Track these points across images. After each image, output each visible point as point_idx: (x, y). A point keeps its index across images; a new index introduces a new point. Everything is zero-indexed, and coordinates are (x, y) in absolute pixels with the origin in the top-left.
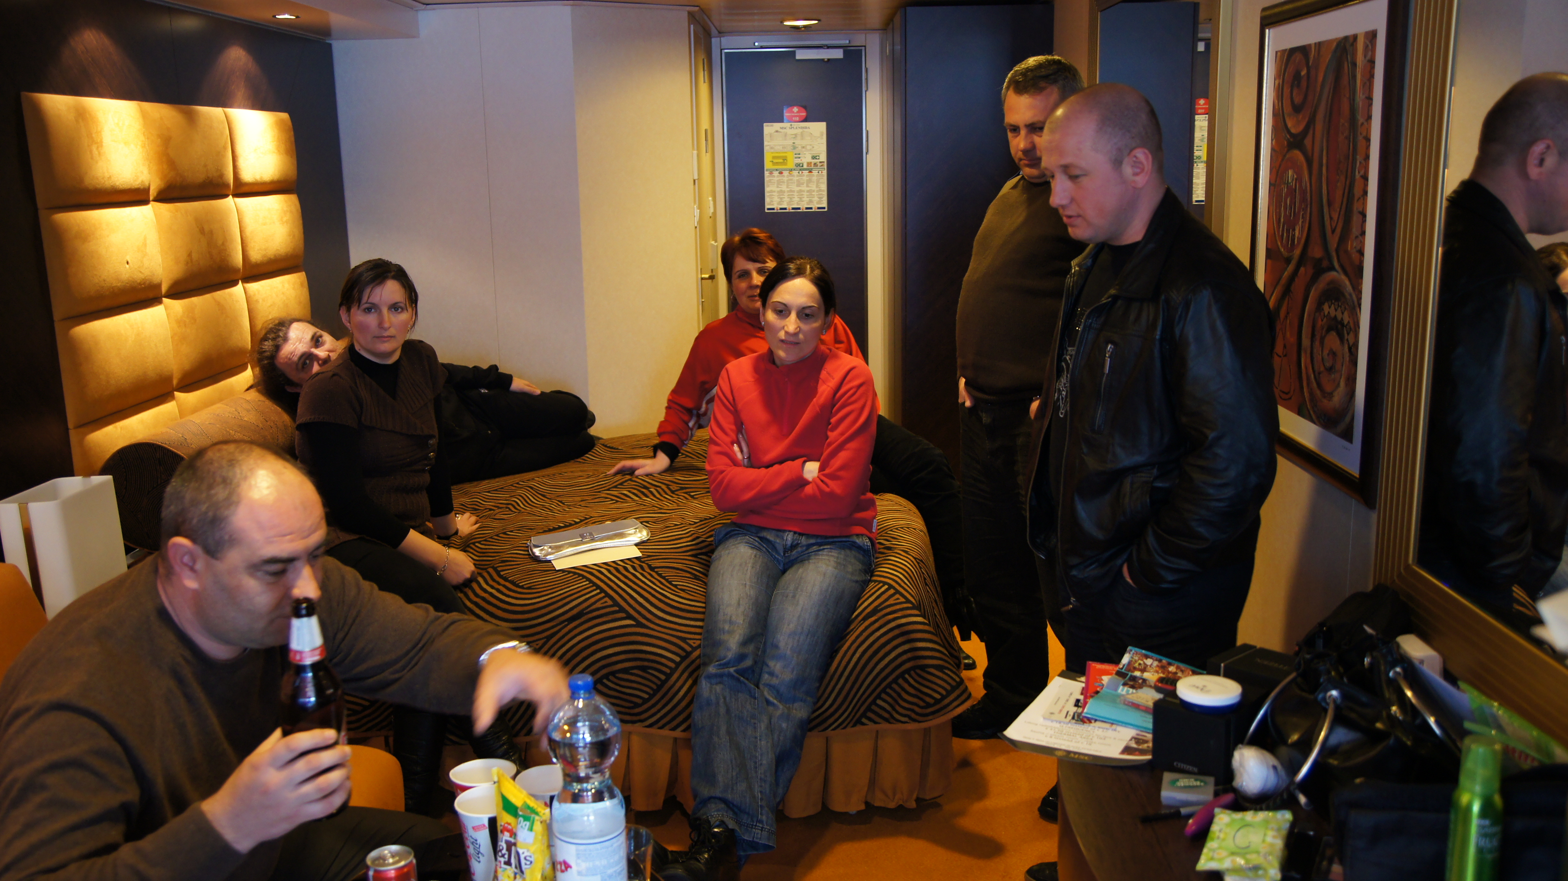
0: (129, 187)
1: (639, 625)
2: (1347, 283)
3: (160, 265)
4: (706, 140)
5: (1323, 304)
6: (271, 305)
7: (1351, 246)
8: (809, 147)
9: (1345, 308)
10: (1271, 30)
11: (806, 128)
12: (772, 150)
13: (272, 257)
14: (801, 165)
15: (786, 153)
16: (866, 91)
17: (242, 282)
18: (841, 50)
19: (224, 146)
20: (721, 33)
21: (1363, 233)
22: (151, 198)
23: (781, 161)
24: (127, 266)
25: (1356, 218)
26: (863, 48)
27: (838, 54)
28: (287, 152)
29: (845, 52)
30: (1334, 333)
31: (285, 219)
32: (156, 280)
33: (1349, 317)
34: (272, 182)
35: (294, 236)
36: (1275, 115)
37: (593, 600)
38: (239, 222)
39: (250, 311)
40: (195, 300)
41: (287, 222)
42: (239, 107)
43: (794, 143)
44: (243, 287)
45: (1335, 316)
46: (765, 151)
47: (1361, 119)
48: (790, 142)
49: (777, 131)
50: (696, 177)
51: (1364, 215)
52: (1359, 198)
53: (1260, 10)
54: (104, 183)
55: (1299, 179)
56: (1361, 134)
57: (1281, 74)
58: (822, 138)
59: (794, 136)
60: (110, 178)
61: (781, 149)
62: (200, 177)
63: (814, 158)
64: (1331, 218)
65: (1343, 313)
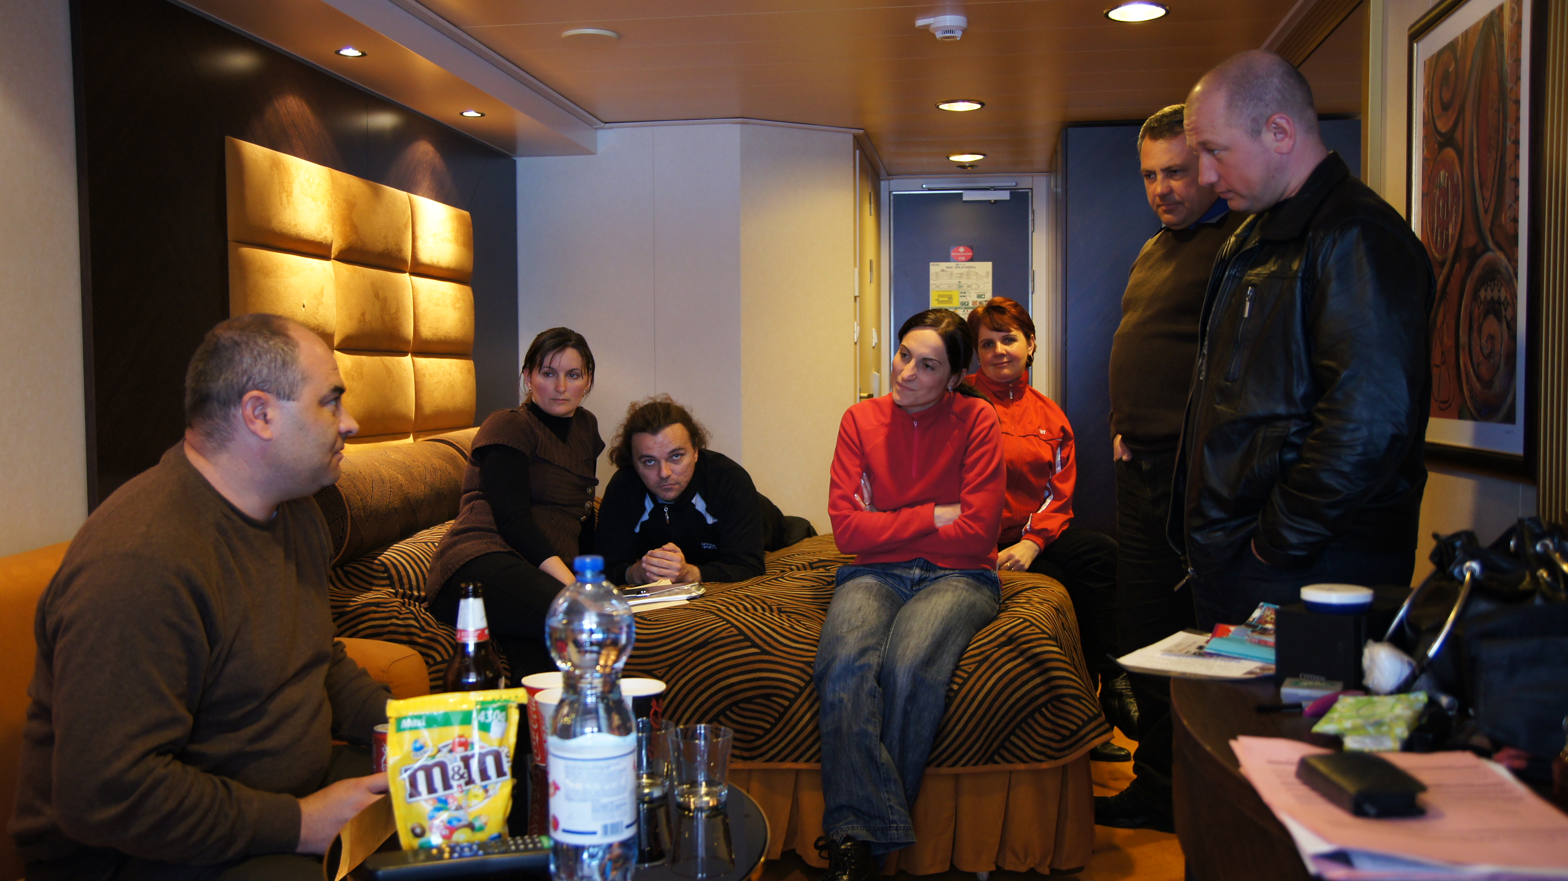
0: (312, 239)
1: (764, 652)
2: (1503, 257)
3: (334, 317)
4: (871, 270)
5: (1480, 290)
6: (437, 382)
7: (1504, 219)
8: (974, 286)
9: (1502, 285)
10: (1419, 44)
11: (971, 267)
12: (938, 289)
13: (442, 338)
14: (966, 304)
15: (952, 291)
16: (1032, 232)
17: (412, 356)
18: (1008, 192)
19: (404, 224)
20: (890, 175)
21: (1517, 199)
22: (333, 256)
23: (947, 299)
24: (303, 309)
25: (1508, 187)
26: (1031, 190)
27: (1005, 196)
28: (465, 245)
29: (1011, 194)
30: (1492, 316)
31: (457, 305)
32: (329, 330)
33: (1506, 291)
34: (448, 269)
35: (465, 323)
36: (1425, 124)
37: (718, 630)
38: (413, 298)
39: (416, 383)
40: (365, 359)
41: (459, 308)
42: (423, 196)
43: (960, 282)
44: (413, 360)
45: (1492, 298)
46: (930, 290)
47: (1509, 85)
48: (956, 281)
49: (943, 271)
50: (857, 294)
51: (1516, 180)
52: (1511, 165)
53: (1407, 30)
54: (290, 230)
55: (1451, 176)
56: (1510, 100)
57: (1430, 82)
58: (988, 278)
59: (960, 275)
60: (296, 225)
61: (947, 288)
62: (379, 246)
63: (979, 296)
64: (1483, 199)
65: (1499, 291)
